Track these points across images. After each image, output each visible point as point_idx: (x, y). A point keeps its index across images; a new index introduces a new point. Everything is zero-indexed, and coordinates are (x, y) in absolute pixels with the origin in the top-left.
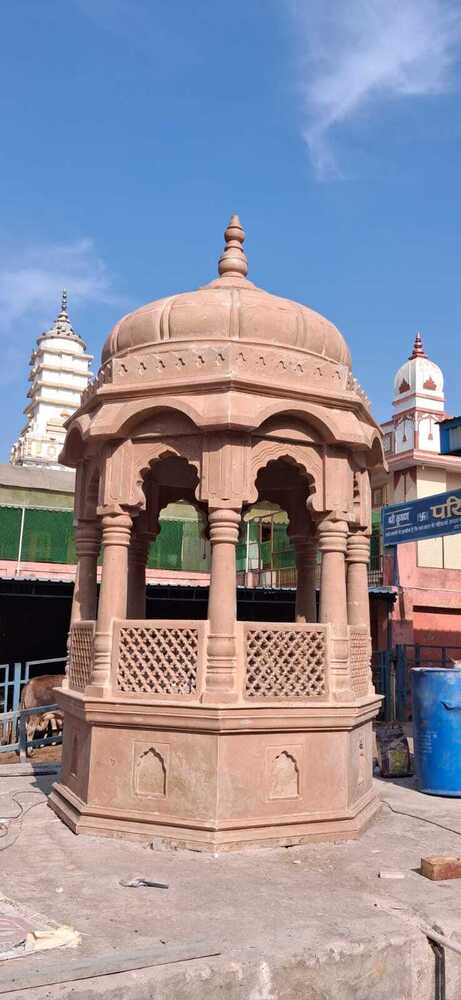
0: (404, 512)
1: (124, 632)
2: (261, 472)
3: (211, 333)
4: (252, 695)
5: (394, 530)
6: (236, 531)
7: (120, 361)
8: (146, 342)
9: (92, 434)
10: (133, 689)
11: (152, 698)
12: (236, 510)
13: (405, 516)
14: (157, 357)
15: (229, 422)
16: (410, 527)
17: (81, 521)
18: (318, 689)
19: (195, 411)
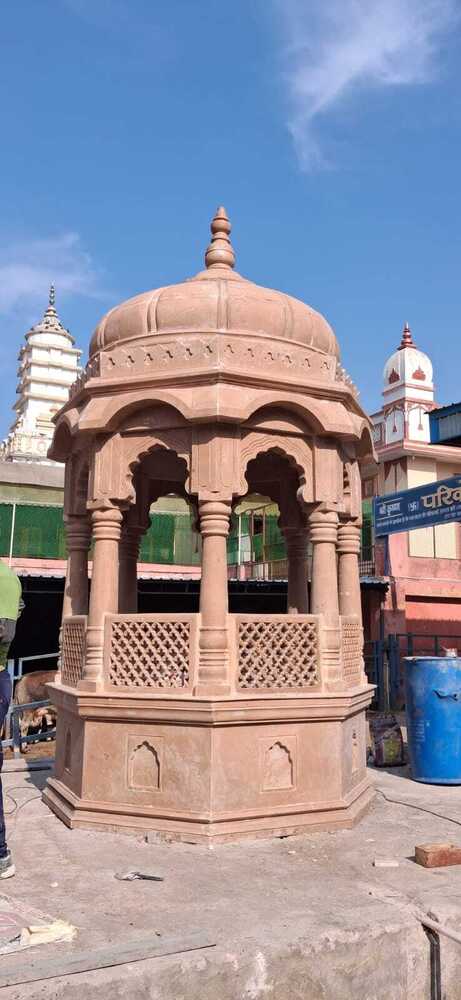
0: (395, 502)
1: (115, 626)
2: (250, 464)
3: (198, 326)
4: (244, 686)
5: (385, 521)
6: (227, 523)
7: (108, 355)
8: (133, 334)
9: (81, 428)
10: (126, 684)
11: (144, 691)
12: (226, 503)
13: (396, 507)
14: (145, 350)
15: (218, 414)
16: (401, 517)
17: (70, 516)
18: (310, 680)
19: (184, 404)
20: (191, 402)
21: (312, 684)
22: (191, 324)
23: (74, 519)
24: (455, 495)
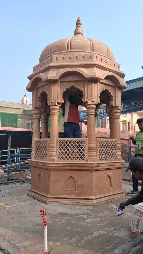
0: (84, 113)
1: (60, 142)
2: (101, 94)
3: (85, 50)
4: (100, 159)
5: (82, 117)
6: (95, 111)
7: (55, 56)
8: (63, 51)
9: (49, 79)
10: (64, 159)
11: (70, 161)
12: (95, 105)
13: (85, 114)
14: (68, 55)
15: (97, 77)
16: (86, 116)
17: (35, 108)
18: (115, 157)
19: (85, 73)
20: (86, 72)
21: (115, 158)
22: (82, 49)
23: (36, 109)
24: (101, 111)
